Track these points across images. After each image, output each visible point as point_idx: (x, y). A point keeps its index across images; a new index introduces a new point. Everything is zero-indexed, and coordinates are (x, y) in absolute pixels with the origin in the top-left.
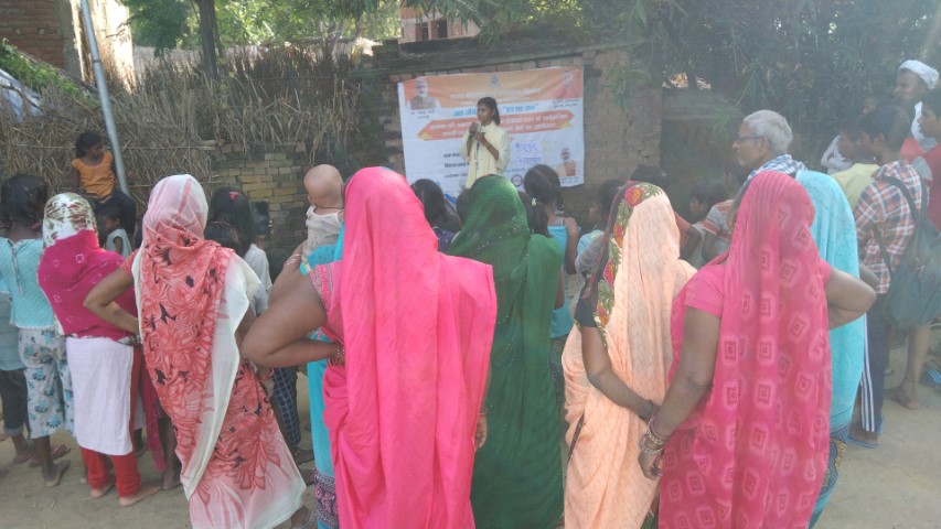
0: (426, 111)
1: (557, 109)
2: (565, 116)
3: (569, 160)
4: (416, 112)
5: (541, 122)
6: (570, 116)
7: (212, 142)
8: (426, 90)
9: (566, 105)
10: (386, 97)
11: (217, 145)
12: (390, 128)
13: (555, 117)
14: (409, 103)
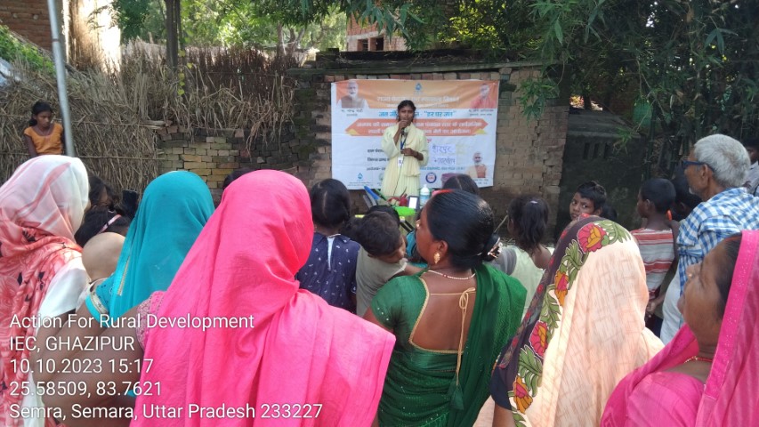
0: (355, 110)
1: (473, 117)
2: (479, 124)
3: (480, 164)
4: (346, 110)
5: (457, 127)
6: (484, 124)
7: (161, 122)
8: (356, 91)
9: (481, 114)
10: (320, 94)
11: (164, 125)
12: (321, 122)
13: (471, 124)
14: (340, 101)
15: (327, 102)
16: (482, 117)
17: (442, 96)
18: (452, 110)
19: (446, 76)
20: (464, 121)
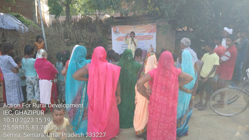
0: (118, 34)
1: (150, 35)
3: (152, 47)
5: (145, 38)
6: (153, 37)
7: (67, 39)
8: (118, 29)
9: (152, 34)
10: (109, 31)
12: (109, 38)
13: (149, 37)
14: (114, 32)
15: (111, 32)
16: (152, 35)
17: (141, 29)
18: (144, 33)
19: (142, 24)
20: (147, 36)
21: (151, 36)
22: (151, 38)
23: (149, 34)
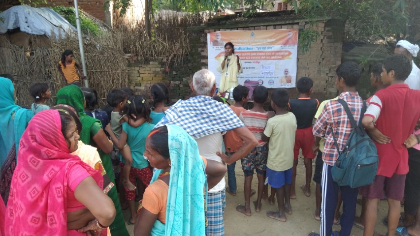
1: (283, 50)
2: (287, 53)
3: (288, 75)
4: (215, 47)
5: (274, 55)
6: (290, 53)
8: (220, 37)
10: (202, 40)
11: (131, 56)
12: (203, 54)
13: (282, 54)
14: (212, 42)
15: (206, 43)
16: (289, 50)
17: (266, 39)
18: (271, 46)
19: (268, 28)
20: (278, 52)
21: (286, 51)
22: (287, 55)
23: (282, 48)
